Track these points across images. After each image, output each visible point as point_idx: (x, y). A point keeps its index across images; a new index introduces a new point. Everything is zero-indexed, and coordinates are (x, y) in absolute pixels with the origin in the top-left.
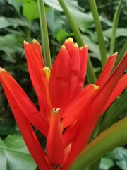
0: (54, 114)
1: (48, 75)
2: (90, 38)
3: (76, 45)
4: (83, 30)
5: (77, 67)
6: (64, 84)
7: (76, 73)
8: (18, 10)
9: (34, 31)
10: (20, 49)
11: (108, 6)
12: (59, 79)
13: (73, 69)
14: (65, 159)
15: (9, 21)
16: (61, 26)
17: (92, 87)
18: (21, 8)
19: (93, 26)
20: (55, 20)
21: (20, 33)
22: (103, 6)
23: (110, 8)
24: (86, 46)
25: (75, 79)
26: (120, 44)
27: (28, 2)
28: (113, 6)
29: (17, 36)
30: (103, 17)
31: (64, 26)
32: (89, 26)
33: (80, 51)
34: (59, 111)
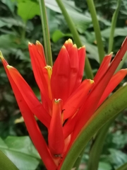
0: (56, 103)
1: (50, 73)
2: (87, 38)
3: (75, 46)
4: (81, 31)
5: (76, 65)
6: (65, 80)
7: (75, 70)
8: (12, 9)
9: (29, 32)
10: (14, 50)
11: (105, 6)
12: (60, 75)
13: (72, 67)
14: (65, 149)
15: (3, 21)
16: (56, 26)
17: (89, 81)
18: (16, 8)
19: (91, 26)
20: (51, 20)
21: (14, 33)
22: (100, 5)
23: (106, 8)
24: (84, 46)
25: (74, 76)
26: (117, 44)
27: (24, 2)
28: (110, 5)
29: (12, 37)
30: (100, 16)
31: (59, 26)
32: (86, 27)
33: (78, 51)
34: (60, 101)
